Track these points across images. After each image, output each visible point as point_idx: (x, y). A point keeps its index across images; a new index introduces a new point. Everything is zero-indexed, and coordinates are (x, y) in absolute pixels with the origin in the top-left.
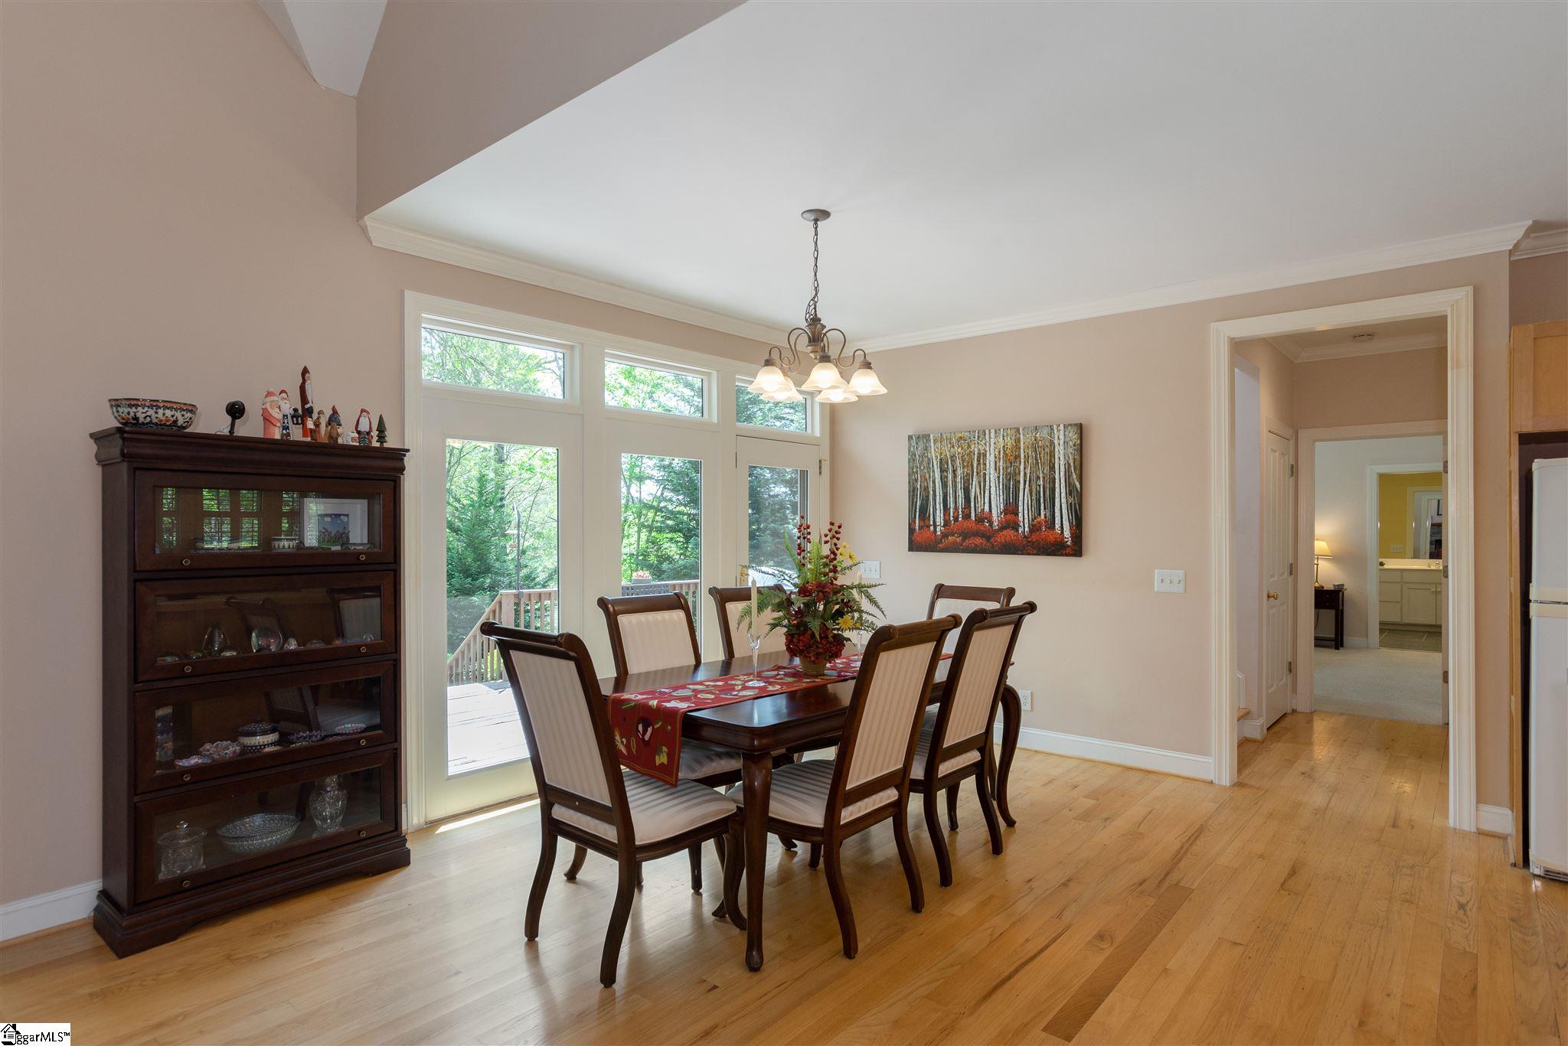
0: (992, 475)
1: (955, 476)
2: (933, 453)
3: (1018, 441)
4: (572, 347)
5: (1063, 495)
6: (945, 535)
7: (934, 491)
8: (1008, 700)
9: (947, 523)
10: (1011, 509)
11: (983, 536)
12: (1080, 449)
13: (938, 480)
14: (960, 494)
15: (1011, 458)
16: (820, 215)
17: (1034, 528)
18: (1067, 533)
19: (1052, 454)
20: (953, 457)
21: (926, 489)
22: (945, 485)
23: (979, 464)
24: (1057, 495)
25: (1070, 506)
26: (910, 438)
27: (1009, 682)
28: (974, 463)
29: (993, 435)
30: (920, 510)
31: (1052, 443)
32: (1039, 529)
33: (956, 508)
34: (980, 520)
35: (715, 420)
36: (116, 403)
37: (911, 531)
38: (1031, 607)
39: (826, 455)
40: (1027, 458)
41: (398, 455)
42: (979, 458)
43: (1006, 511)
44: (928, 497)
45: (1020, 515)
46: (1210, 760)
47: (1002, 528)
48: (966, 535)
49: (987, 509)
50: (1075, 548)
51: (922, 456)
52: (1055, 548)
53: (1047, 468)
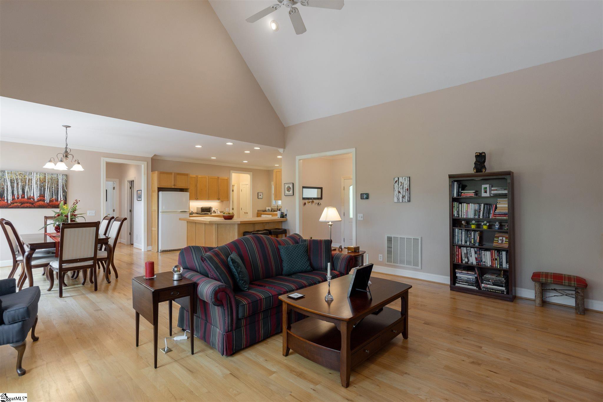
0: (34, 186)
1: (18, 185)
2: (7, 177)
3: (45, 177)
5: (61, 192)
6: (12, 203)
7: (7, 189)
9: (13, 199)
10: (42, 196)
11: (30, 203)
12: (67, 181)
13: (9, 186)
14: (20, 190)
15: (42, 181)
17: (50, 201)
19: (58, 182)
20: (16, 179)
21: (3, 189)
22: (12, 188)
23: (29, 182)
24: (59, 192)
25: (63, 195)
28: (27, 182)
29: (34, 174)
31: (58, 179)
32: (52, 201)
33: (18, 195)
34: (29, 198)
40: (48, 182)
42: (29, 180)
43: (40, 196)
44: (4, 191)
45: (46, 197)
47: (38, 201)
48: (22, 203)
49: (32, 195)
51: (1, 177)
53: (56, 185)
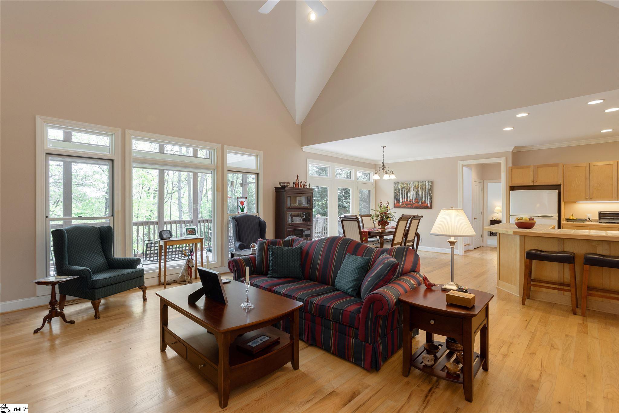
0: (413, 191)
1: (404, 192)
2: (399, 187)
3: (418, 184)
4: (330, 166)
5: (428, 196)
6: (402, 205)
7: (400, 195)
8: (418, 235)
9: (402, 202)
10: (417, 199)
11: (411, 205)
12: (432, 186)
13: (400, 193)
14: (406, 195)
15: (417, 188)
16: (384, 147)
17: (422, 203)
18: (429, 204)
19: (426, 187)
20: (404, 188)
21: (398, 194)
22: (402, 194)
23: (410, 189)
25: (430, 198)
26: (394, 183)
27: (418, 232)
28: (409, 189)
29: (413, 183)
30: (396, 199)
31: (426, 185)
32: (423, 203)
33: (405, 199)
34: (410, 201)
35: (353, 180)
36: (280, 183)
37: (394, 204)
38: (422, 217)
39: (374, 187)
40: (420, 188)
41: (312, 190)
42: (410, 188)
43: (416, 199)
44: (398, 196)
45: (419, 200)
46: (458, 250)
47: (415, 203)
48: (407, 205)
49: (411, 199)
50: (431, 207)
51: (397, 187)
52: (426, 207)
53: (425, 190)
